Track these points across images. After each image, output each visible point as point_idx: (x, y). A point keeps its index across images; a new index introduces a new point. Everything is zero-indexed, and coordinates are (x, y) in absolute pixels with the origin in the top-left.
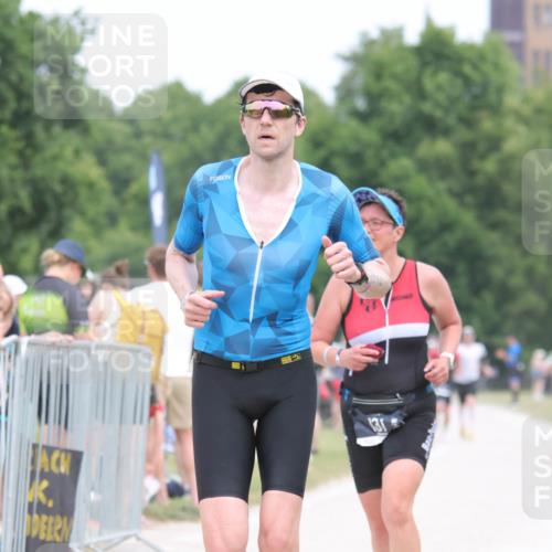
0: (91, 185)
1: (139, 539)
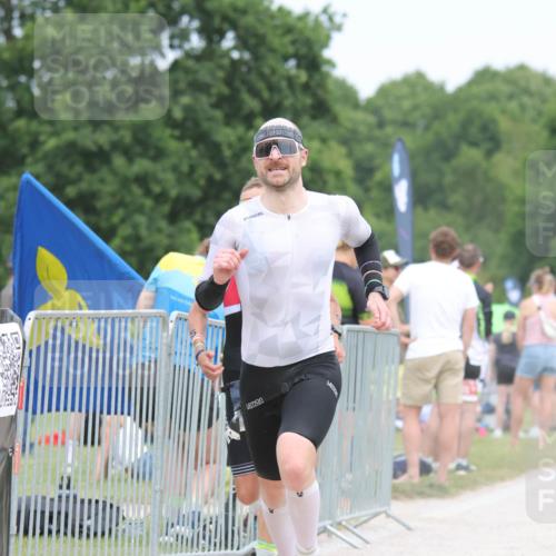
0: (338, 174)
1: (388, 516)
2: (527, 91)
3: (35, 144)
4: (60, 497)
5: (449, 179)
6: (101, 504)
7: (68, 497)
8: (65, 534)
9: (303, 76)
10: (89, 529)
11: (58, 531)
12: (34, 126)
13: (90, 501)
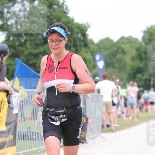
0: (90, 60)
1: (100, 136)
2: (132, 42)
3: (22, 52)
4: (27, 132)
5: (114, 61)
6: (36, 133)
7: (29, 132)
8: (29, 139)
9: (82, 38)
10: (34, 139)
11: (27, 139)
12: (22, 49)
13: (34, 133)
